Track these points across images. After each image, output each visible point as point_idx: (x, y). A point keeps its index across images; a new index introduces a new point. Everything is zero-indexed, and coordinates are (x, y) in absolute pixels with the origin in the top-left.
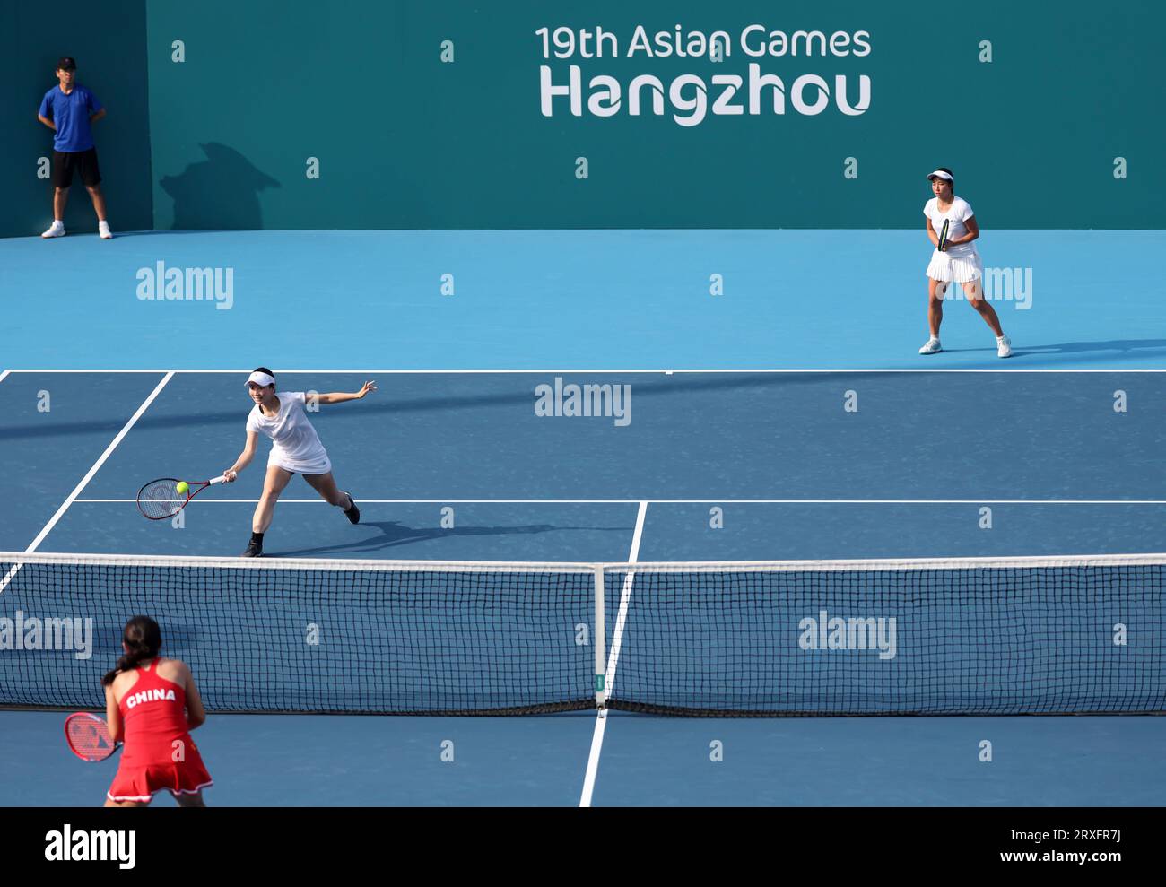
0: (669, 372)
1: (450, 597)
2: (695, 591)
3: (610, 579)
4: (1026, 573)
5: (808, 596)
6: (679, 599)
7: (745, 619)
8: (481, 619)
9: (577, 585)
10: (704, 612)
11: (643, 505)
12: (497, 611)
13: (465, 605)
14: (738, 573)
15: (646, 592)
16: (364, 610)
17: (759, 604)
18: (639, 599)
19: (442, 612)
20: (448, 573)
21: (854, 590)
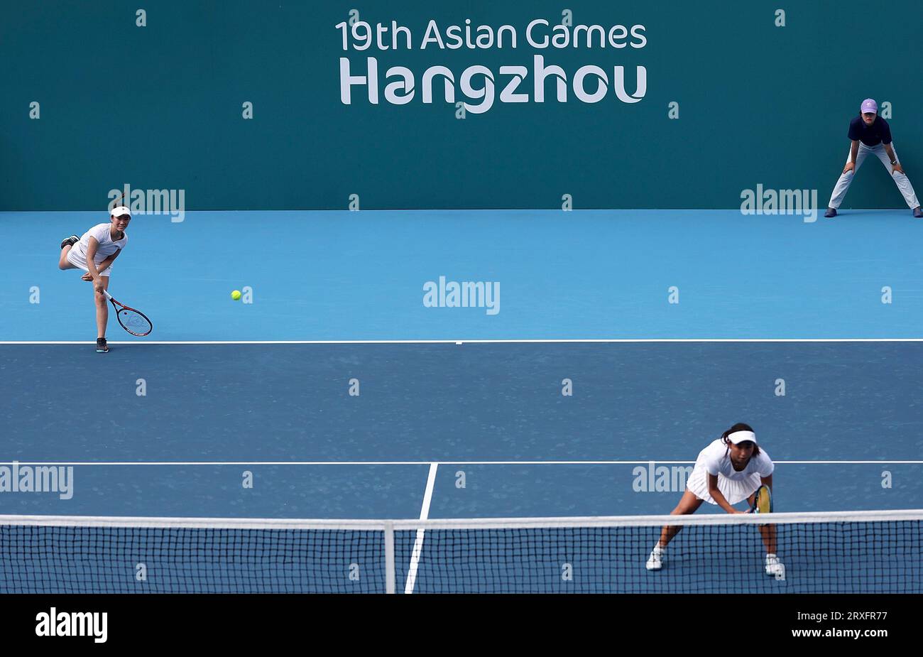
0: (459, 342)
1: (252, 553)
2: (479, 546)
3: (400, 535)
4: (788, 528)
5: (585, 550)
6: (465, 554)
7: (526, 572)
8: (281, 573)
9: (370, 542)
10: (488, 566)
11: (434, 466)
12: (296, 566)
13: (266, 560)
14: (519, 530)
15: (435, 548)
16: (172, 565)
17: (539, 558)
18: (428, 554)
19: (245, 567)
20: (250, 530)
21: (628, 544)
